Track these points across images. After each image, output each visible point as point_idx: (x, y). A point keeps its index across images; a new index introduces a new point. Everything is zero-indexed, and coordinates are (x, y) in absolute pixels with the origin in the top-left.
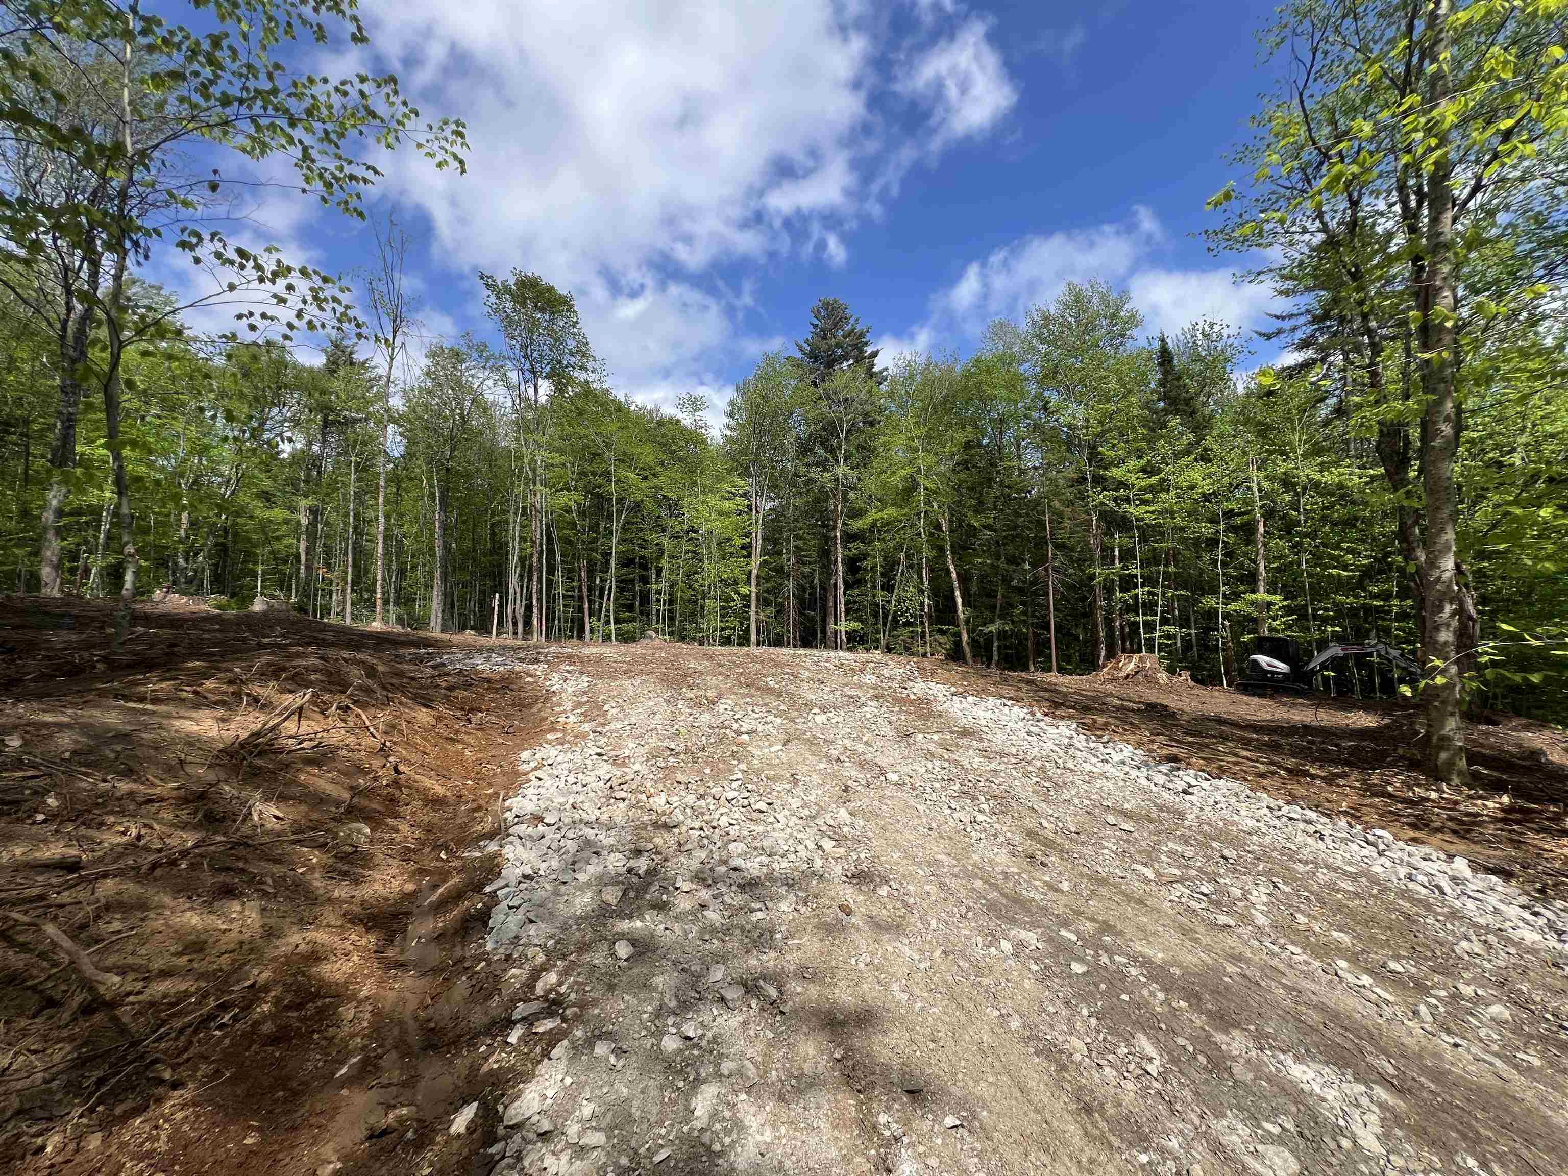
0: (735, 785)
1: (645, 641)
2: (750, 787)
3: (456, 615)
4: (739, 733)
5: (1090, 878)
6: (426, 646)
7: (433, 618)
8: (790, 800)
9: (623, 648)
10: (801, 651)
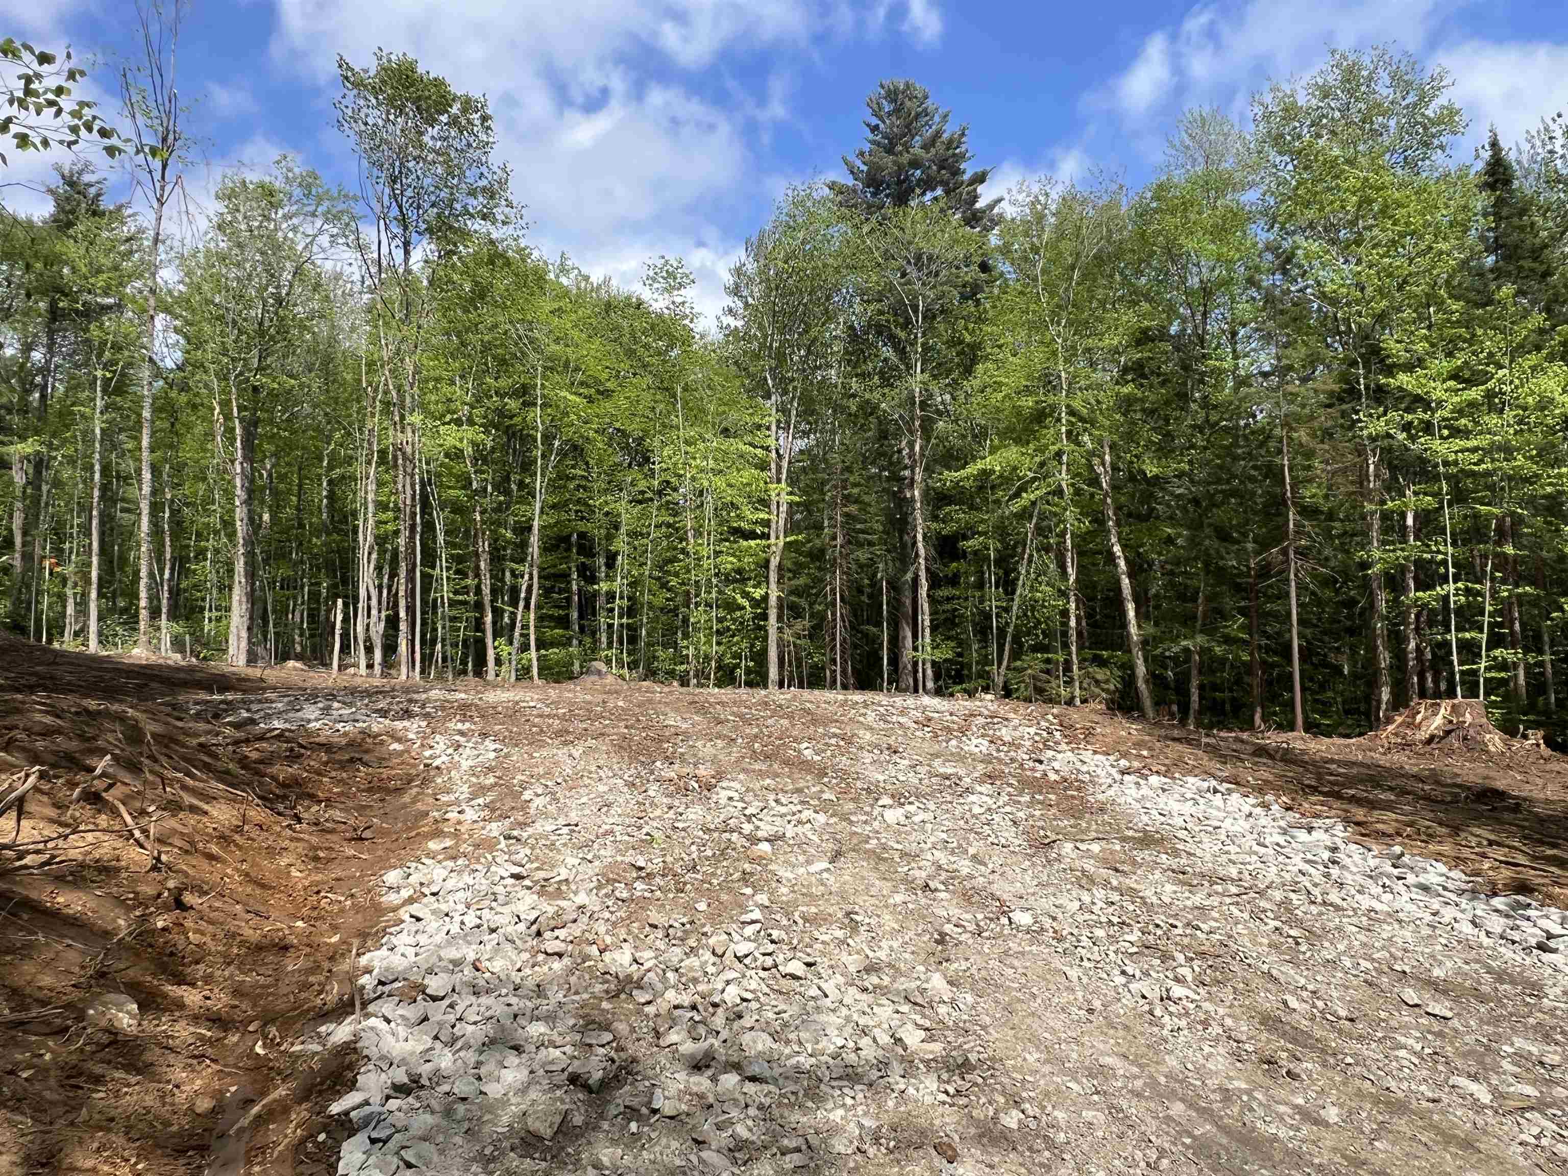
0: (749, 930)
1: (589, 679)
2: (775, 934)
3: (271, 636)
4: (754, 840)
5: (1376, 1101)
6: (222, 690)
7: (232, 640)
8: (845, 957)
9: (553, 692)
10: (857, 697)
